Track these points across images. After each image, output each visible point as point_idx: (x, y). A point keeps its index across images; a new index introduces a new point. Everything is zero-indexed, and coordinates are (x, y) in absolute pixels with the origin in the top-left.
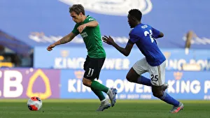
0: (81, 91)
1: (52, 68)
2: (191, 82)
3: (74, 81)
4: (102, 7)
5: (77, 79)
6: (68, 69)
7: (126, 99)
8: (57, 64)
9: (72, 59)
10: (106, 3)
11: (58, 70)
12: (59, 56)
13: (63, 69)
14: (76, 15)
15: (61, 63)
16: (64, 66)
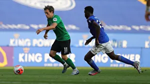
0: (28, 62)
1: (8, 46)
2: (101, 55)
3: (23, 55)
4: (41, 5)
5: (25, 53)
6: (19, 46)
7: (58, 66)
8: (11, 43)
9: (21, 39)
10: (44, 2)
11: (12, 47)
13: (15, 47)
14: (49, 12)
15: (14, 42)
16: (16, 44)
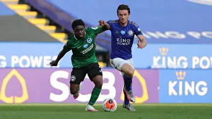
12: (158, 54)
